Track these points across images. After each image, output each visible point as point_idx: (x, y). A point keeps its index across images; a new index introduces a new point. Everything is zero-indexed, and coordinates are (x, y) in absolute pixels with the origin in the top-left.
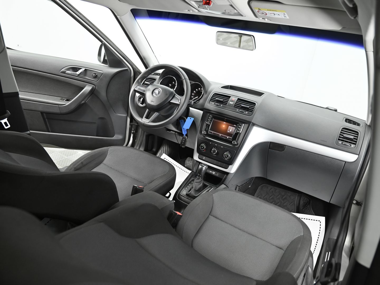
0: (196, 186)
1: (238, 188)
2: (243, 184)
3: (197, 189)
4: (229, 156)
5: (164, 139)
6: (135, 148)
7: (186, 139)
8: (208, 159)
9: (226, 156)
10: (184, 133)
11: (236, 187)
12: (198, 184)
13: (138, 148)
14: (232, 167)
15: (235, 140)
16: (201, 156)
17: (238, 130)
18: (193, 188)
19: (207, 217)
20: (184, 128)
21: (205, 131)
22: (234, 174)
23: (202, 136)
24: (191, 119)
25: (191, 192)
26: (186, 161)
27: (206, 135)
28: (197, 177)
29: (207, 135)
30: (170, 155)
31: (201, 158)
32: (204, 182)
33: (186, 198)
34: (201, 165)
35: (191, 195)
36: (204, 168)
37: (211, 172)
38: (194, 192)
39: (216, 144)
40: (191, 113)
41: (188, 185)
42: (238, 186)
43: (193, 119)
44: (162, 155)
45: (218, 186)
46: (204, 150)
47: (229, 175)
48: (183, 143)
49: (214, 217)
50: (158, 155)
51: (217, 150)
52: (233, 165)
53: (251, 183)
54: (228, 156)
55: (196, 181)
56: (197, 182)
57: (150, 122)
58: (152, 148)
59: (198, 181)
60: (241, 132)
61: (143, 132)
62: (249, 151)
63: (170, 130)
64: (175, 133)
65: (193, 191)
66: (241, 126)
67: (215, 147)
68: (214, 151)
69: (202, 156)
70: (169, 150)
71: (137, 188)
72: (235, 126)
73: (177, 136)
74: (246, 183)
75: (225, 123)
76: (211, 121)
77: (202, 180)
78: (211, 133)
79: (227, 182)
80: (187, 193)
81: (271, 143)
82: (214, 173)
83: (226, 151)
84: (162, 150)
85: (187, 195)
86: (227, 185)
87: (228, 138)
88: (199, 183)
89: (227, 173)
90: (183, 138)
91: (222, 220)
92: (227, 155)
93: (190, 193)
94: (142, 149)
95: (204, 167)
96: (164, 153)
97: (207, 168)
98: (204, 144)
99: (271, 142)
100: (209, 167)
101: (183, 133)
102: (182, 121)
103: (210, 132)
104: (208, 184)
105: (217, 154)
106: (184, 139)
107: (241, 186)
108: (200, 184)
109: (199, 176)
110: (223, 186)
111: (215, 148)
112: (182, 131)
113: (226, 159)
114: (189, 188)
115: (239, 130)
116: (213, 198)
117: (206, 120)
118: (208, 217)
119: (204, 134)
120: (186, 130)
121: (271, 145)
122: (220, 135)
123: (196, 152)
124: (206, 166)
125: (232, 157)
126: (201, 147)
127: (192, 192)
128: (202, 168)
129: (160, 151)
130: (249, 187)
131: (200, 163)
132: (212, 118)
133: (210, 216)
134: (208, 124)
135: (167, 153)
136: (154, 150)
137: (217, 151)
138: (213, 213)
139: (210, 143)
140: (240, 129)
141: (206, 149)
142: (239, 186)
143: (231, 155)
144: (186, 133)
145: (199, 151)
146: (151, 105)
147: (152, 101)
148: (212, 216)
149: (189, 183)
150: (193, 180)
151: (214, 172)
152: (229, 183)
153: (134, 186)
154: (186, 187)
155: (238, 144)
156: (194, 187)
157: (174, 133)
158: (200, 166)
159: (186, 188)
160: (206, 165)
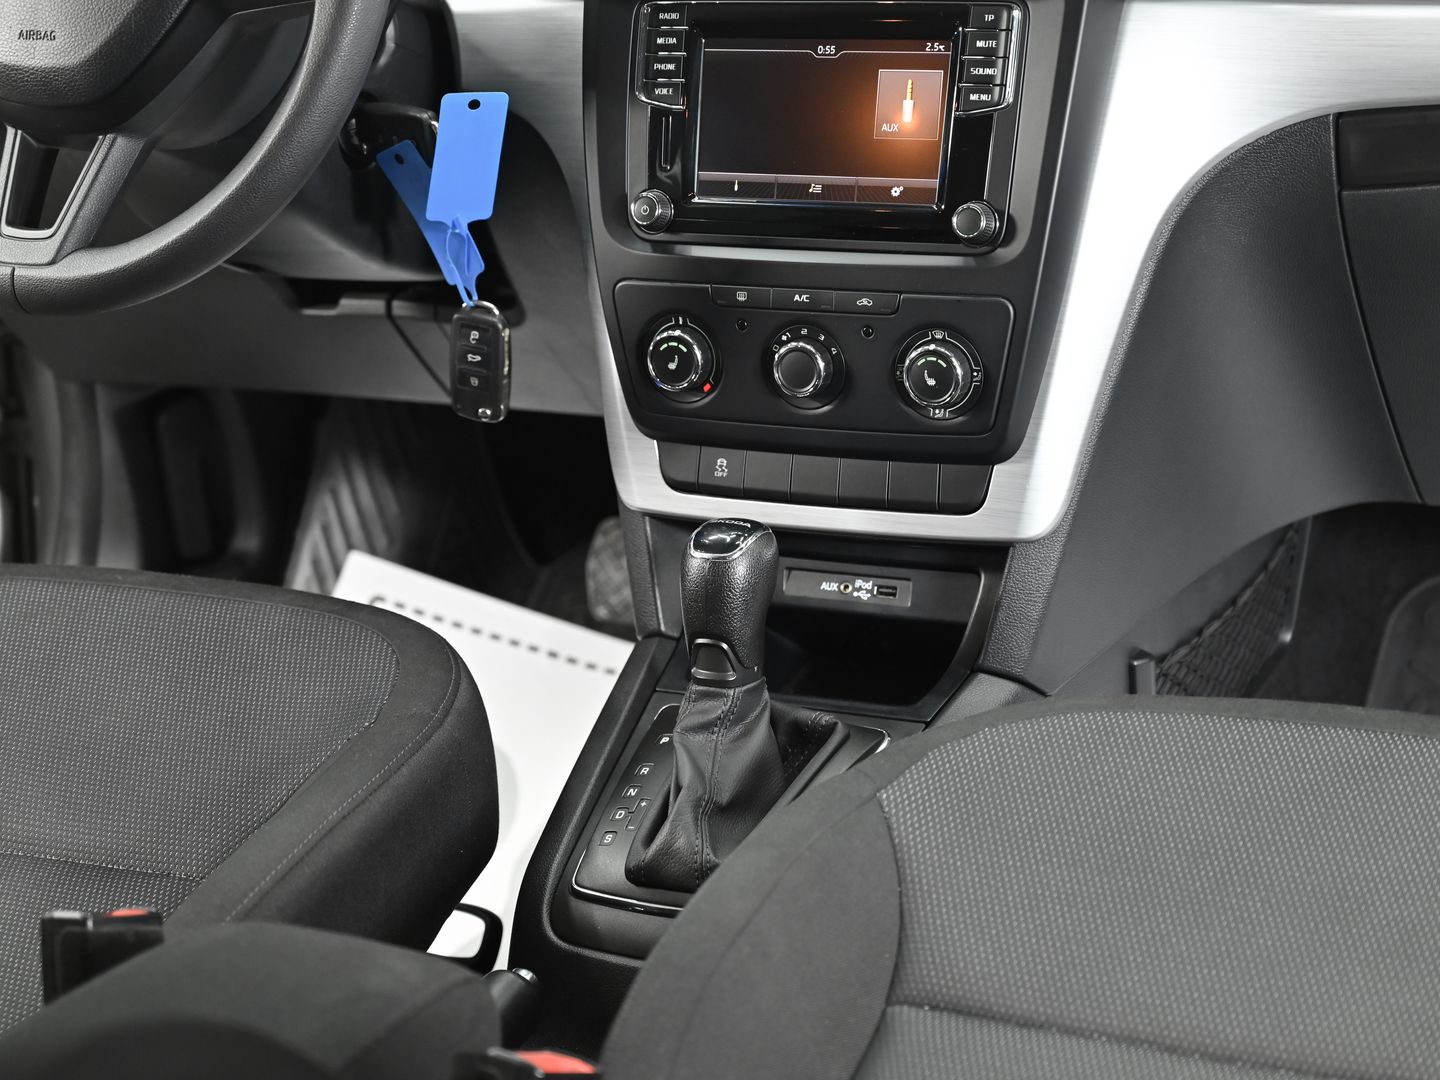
0: (706, 765)
1: (1148, 671)
2: (1196, 620)
3: (724, 797)
4: (959, 371)
5: (316, 406)
6: (48, 560)
7: (490, 333)
8: (763, 466)
9: (931, 382)
10: (461, 270)
11: (1132, 671)
12: (722, 737)
13: (73, 559)
14: (1027, 475)
15: (979, 198)
16: (689, 458)
17: (985, 84)
18: (678, 789)
19: (869, 1031)
20: (439, 226)
21: (650, 188)
22: (1058, 547)
23: (643, 252)
24: (474, 105)
25: (672, 833)
26: (592, 564)
27: (671, 226)
28: (700, 673)
29: (689, 221)
30: (419, 556)
31: (689, 477)
32: (780, 706)
33: (648, 912)
34: (697, 547)
35: (673, 868)
36: (740, 568)
37: (830, 587)
38: (705, 825)
39: (801, 287)
40: (477, 51)
41: (629, 777)
42: (1142, 655)
43: (496, 103)
44: (337, 570)
45: (928, 703)
46: (696, 388)
47: (1014, 564)
48: (475, 382)
49: (934, 1008)
50: (301, 578)
51: (824, 349)
52: (1031, 454)
53: (1288, 601)
54: (945, 377)
55: (690, 712)
56: (706, 727)
57: (69, 246)
58: (222, 528)
59: (717, 708)
60: (1010, 97)
61: (73, 389)
62: (1152, 265)
63: (330, 291)
64: (389, 307)
65: (688, 818)
66: (996, 37)
67: (796, 321)
68: (802, 371)
69: (695, 449)
70: (392, 507)
71: (84, 937)
72: (939, 47)
73: (411, 330)
74: (1233, 602)
75: (831, 49)
76: (687, 67)
77: (757, 690)
78: (724, 188)
79: (1015, 640)
80: (633, 864)
81: (1346, 122)
82: (863, 590)
83: (918, 332)
84: (326, 531)
85: (638, 875)
86: (1017, 671)
87: (896, 192)
88: (738, 729)
89: (993, 555)
90: (469, 325)
91: (1025, 1023)
92: (934, 370)
93: (666, 851)
94: (119, 555)
95: (737, 554)
96: (350, 546)
97: (770, 552)
98: (683, 328)
99: (1339, 116)
100: (794, 543)
101: (453, 276)
102: (399, 159)
103: (709, 188)
104: (826, 718)
105: (838, 385)
106: (475, 335)
107: (1180, 645)
108: (747, 733)
109: (716, 658)
110: (984, 693)
111: (796, 337)
112: (431, 264)
113: (939, 414)
114: (649, 808)
115: (991, 78)
116: (889, 828)
117: (640, 80)
118: (877, 1030)
119: (655, 226)
120: (465, 231)
121: (1353, 145)
122: (816, 189)
123: (624, 433)
124: (751, 540)
125: (988, 380)
126: (662, 359)
127: (683, 836)
128: (718, 575)
129: (310, 543)
130: (1283, 649)
131: (688, 524)
132: (689, 43)
133: (903, 1014)
134: (667, 112)
135: (381, 541)
136: (248, 541)
137: (833, 362)
138: (926, 970)
139: (742, 297)
140: (992, 65)
141: (715, 372)
142: (1161, 660)
143: (977, 354)
144: (478, 266)
145: (650, 415)
146: (34, 72)
147: (29, 35)
148: (920, 1006)
149: (637, 761)
150: (668, 721)
151: (865, 576)
152: (1035, 642)
153: (50, 927)
154: (618, 798)
155: (1011, 226)
156: (687, 775)
157: (374, 305)
158: (698, 559)
159: (620, 814)
160: (756, 526)
